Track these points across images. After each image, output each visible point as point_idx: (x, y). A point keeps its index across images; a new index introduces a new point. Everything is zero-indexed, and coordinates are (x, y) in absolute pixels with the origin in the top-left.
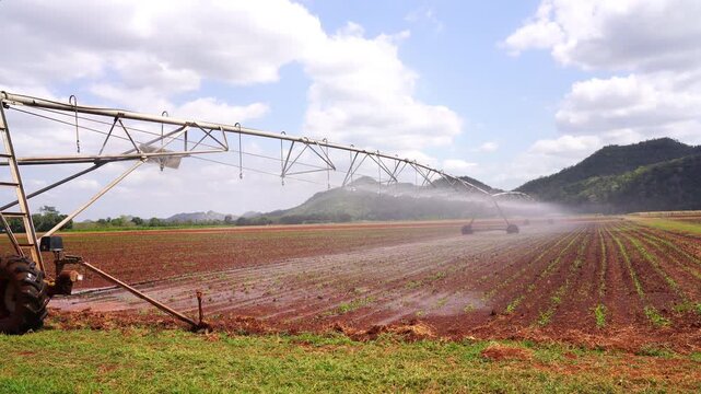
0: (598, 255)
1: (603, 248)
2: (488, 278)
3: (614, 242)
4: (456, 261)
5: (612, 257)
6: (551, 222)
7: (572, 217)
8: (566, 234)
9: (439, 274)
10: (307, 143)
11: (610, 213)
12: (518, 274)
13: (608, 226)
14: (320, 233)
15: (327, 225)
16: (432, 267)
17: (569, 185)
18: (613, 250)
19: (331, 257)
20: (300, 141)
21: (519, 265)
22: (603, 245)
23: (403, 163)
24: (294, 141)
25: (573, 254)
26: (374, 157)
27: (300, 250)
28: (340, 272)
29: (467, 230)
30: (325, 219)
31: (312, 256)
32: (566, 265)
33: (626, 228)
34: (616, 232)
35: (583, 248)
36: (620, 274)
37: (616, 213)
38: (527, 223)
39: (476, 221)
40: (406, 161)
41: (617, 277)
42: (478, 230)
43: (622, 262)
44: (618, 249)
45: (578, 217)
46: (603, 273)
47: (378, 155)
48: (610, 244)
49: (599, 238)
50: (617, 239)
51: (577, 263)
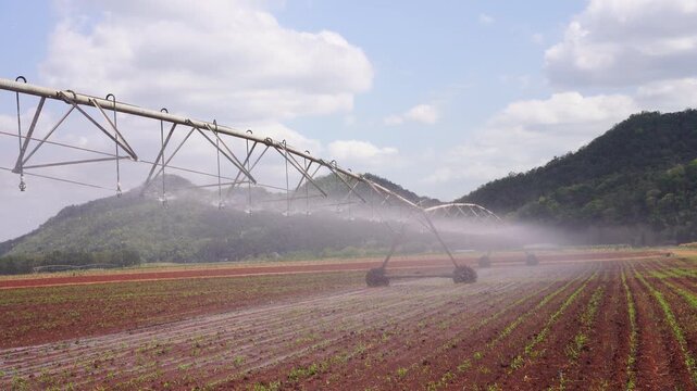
0: (621, 325)
1: (631, 311)
2: (411, 372)
3: (652, 299)
4: (348, 339)
5: (648, 328)
6: (532, 261)
7: (572, 251)
8: (559, 285)
9: (314, 367)
10: (75, 102)
11: (643, 243)
12: (467, 363)
13: (639, 268)
14: (72, 290)
15: (86, 273)
16: (301, 353)
17: (564, 190)
18: (651, 315)
19: (94, 342)
20: (59, 96)
21: (469, 345)
22: (630, 305)
23: (261, 147)
24: (44, 96)
25: (573, 323)
26: (209, 133)
27: (25, 328)
28: (113, 372)
29: (377, 278)
30: (85, 261)
31: (53, 339)
32: (559, 345)
33: (677, 273)
34: (656, 281)
35: (592, 310)
36: (664, 363)
37: (657, 242)
38: (484, 263)
39: (392, 259)
40: (268, 143)
41: (659, 369)
42: (399, 278)
43: (669, 338)
44: (660, 313)
45: (582, 252)
46: (631, 360)
47: (216, 131)
48: (644, 305)
49: (622, 291)
50: (658, 294)
51: (581, 339)
